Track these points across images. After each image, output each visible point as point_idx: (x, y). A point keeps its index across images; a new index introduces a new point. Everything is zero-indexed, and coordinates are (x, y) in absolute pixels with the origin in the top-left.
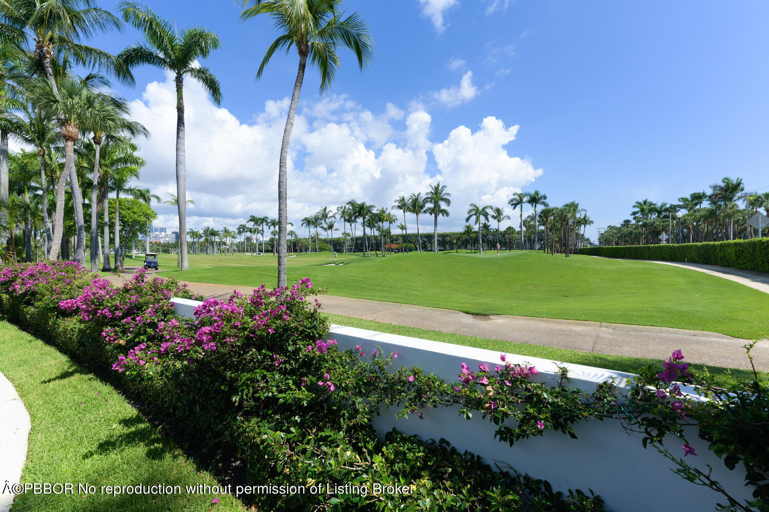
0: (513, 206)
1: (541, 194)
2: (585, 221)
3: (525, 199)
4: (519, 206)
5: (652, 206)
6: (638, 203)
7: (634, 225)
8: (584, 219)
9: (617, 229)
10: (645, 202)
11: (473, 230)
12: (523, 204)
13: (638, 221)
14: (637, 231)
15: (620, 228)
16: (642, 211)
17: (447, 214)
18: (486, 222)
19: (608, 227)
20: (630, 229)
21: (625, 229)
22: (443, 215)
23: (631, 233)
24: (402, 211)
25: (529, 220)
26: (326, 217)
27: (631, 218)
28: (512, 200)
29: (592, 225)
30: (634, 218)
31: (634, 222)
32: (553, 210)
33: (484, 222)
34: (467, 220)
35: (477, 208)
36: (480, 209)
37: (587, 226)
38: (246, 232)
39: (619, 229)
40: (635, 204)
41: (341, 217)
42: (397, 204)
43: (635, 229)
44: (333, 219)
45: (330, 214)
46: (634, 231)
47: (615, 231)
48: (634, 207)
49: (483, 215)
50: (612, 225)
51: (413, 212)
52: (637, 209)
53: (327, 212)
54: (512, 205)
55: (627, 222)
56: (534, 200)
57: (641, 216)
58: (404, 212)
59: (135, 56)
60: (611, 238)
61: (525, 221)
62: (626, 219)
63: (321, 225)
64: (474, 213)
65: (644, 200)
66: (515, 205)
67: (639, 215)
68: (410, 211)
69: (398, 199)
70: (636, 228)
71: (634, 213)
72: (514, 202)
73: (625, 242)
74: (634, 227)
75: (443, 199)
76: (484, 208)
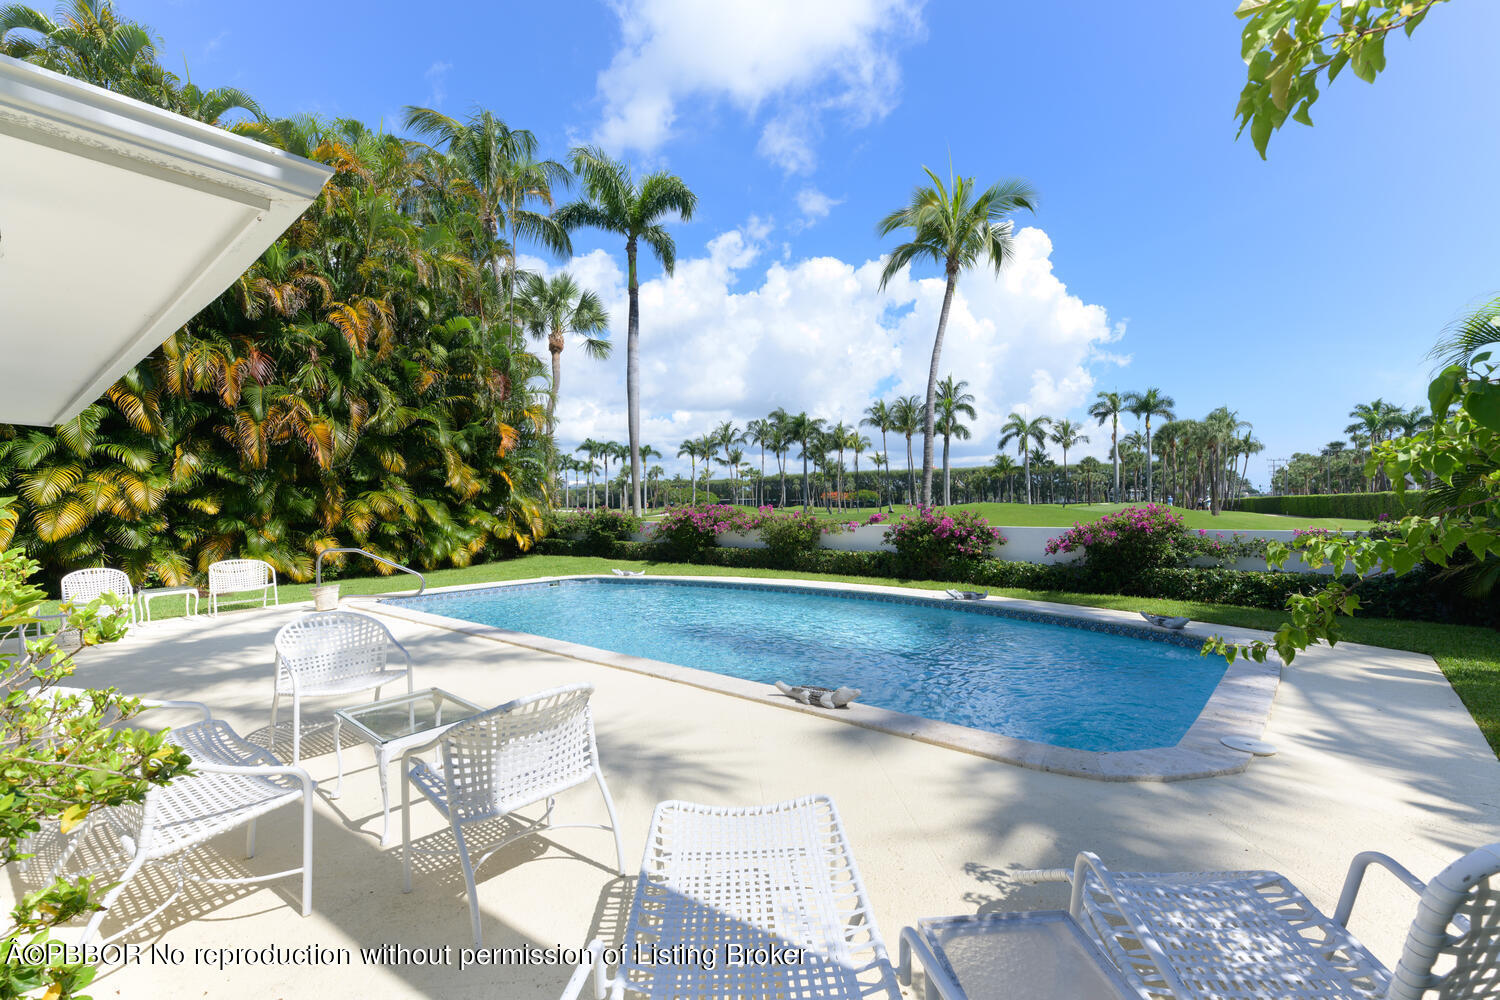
0: (1099, 418)
1: (1161, 396)
2: (1248, 446)
3: (1123, 404)
4: (1110, 418)
5: (1392, 415)
6: (1361, 407)
7: (1352, 452)
8: (1246, 441)
9: (1314, 460)
10: (1377, 406)
11: (1012, 465)
12: (1118, 414)
13: (1363, 445)
14: (1359, 464)
15: (1322, 459)
16: (1371, 423)
17: (967, 435)
18: (1040, 450)
19: (1294, 456)
20: (1343, 461)
21: (1332, 462)
22: (958, 436)
23: (1346, 469)
24: (879, 429)
25: (1128, 444)
26: (729, 441)
27: (1346, 438)
28: (1096, 406)
29: (1261, 453)
30: (1354, 439)
31: (1351, 446)
32: (1184, 425)
33: (1034, 449)
34: (1002, 444)
35: (1022, 422)
36: (1028, 422)
37: (1252, 456)
38: (568, 468)
39: (1319, 462)
40: (1354, 410)
41: (756, 440)
42: (869, 416)
43: (1355, 460)
44: (742, 444)
45: (738, 435)
46: (1353, 466)
47: (1309, 465)
48: (1352, 415)
49: (1033, 435)
50: (1303, 452)
51: (901, 430)
52: (1358, 420)
53: (730, 432)
54: (1096, 415)
55: (1336, 447)
56: (1145, 406)
57: (1369, 434)
58: (884, 431)
59: (579, 215)
60: (1299, 479)
61: (1120, 447)
62: (1334, 440)
63: (715, 456)
64: (1014, 430)
65: (1375, 400)
66: (1104, 415)
67: (1364, 432)
68: (894, 429)
69: (872, 406)
70: (1358, 458)
71: (1352, 429)
72: (1102, 410)
73: (1332, 487)
74: (1353, 456)
75: (960, 407)
76: (1035, 422)
